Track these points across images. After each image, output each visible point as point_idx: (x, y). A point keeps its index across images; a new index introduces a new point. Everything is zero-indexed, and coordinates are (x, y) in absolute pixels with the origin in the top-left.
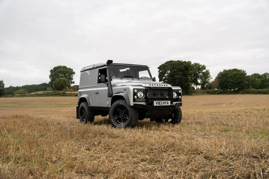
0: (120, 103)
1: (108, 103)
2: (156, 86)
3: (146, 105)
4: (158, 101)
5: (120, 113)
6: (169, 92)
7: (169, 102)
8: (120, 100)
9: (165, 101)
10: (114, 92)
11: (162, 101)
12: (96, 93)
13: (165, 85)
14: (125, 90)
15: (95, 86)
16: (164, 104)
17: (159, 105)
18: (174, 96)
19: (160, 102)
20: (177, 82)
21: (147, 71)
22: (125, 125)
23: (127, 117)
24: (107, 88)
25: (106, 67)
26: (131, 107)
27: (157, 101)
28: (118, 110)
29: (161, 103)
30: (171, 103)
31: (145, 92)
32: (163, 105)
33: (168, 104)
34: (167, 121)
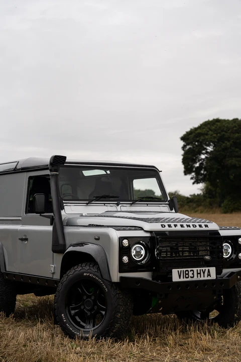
0: (85, 273)
1: (52, 269)
2: (179, 228)
3: (153, 279)
4: (182, 270)
5: (85, 297)
6: (211, 243)
7: (213, 270)
8: (84, 265)
9: (201, 269)
10: (68, 242)
11: (195, 269)
12: (22, 240)
13: (203, 225)
14: (98, 239)
15: (19, 220)
16: (199, 275)
17: (185, 280)
18: (224, 254)
19: (188, 271)
20: (232, 177)
21: (154, 180)
22: (97, 331)
23: (103, 310)
24: (50, 228)
25: (47, 172)
26: (114, 285)
27: (180, 270)
28: (80, 290)
29: (191, 274)
30: (218, 272)
31: (149, 244)
32: (195, 278)
33: (209, 275)
34: (205, 316)
